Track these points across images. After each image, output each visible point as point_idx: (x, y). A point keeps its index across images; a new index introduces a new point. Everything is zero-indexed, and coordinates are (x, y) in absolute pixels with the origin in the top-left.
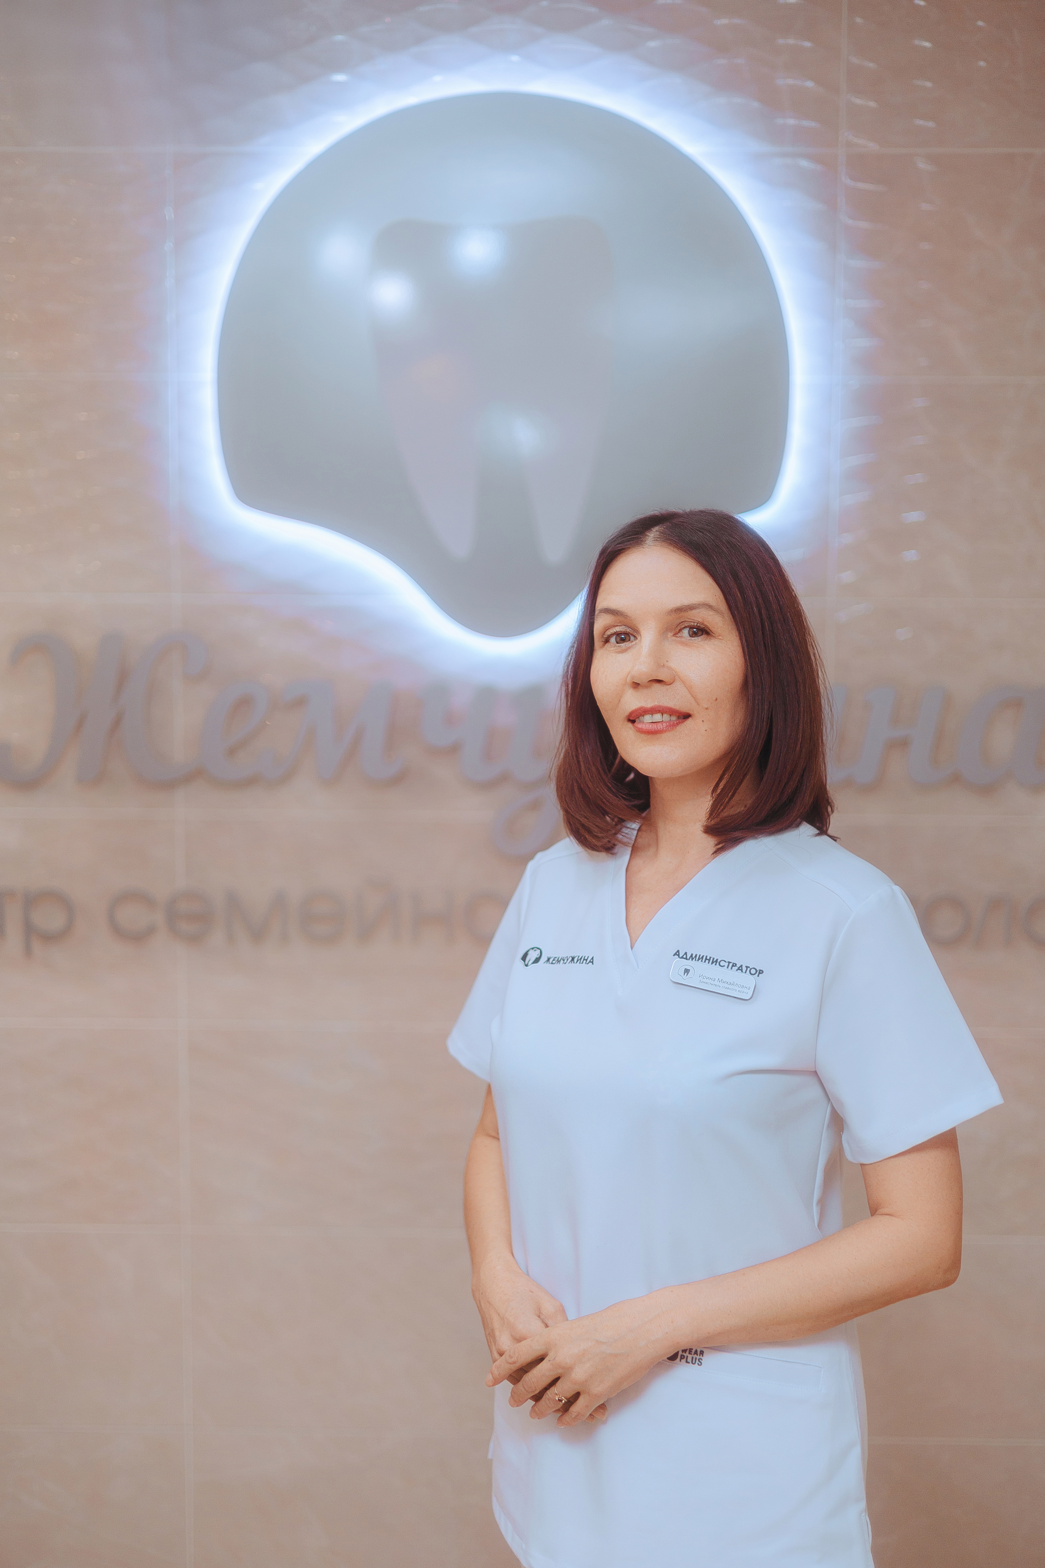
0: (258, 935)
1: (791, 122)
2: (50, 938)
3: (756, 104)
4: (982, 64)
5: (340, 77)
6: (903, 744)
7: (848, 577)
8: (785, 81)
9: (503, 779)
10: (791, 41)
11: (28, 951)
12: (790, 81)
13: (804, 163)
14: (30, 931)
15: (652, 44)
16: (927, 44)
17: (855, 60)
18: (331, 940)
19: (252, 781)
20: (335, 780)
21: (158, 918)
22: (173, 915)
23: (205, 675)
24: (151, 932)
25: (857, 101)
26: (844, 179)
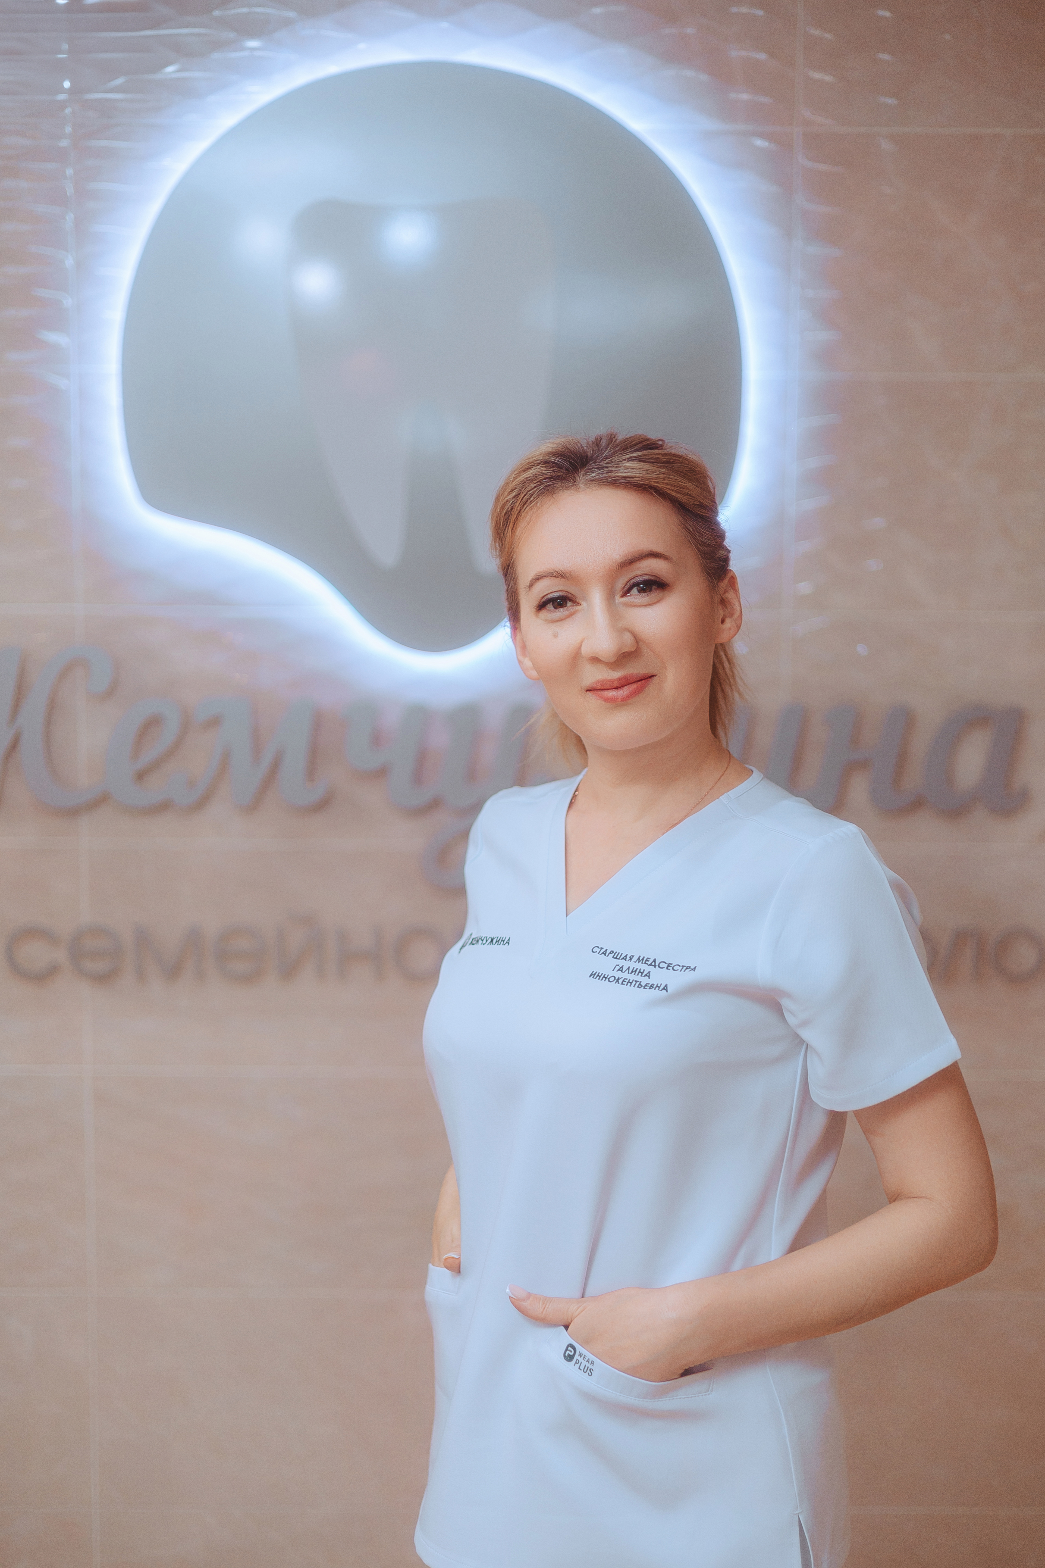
0: (172, 973)
1: (745, 96)
3: (704, 77)
4: (948, 36)
5: (253, 44)
6: (863, 767)
7: (804, 588)
8: (735, 53)
9: (434, 805)
10: (745, 10)
12: (744, 53)
13: (759, 143)
15: (596, 11)
16: (887, 14)
17: (815, 32)
18: (250, 979)
19: (163, 807)
20: (253, 807)
21: (61, 956)
22: (77, 953)
23: (111, 692)
24: (53, 970)
25: (814, 75)
26: (800, 159)
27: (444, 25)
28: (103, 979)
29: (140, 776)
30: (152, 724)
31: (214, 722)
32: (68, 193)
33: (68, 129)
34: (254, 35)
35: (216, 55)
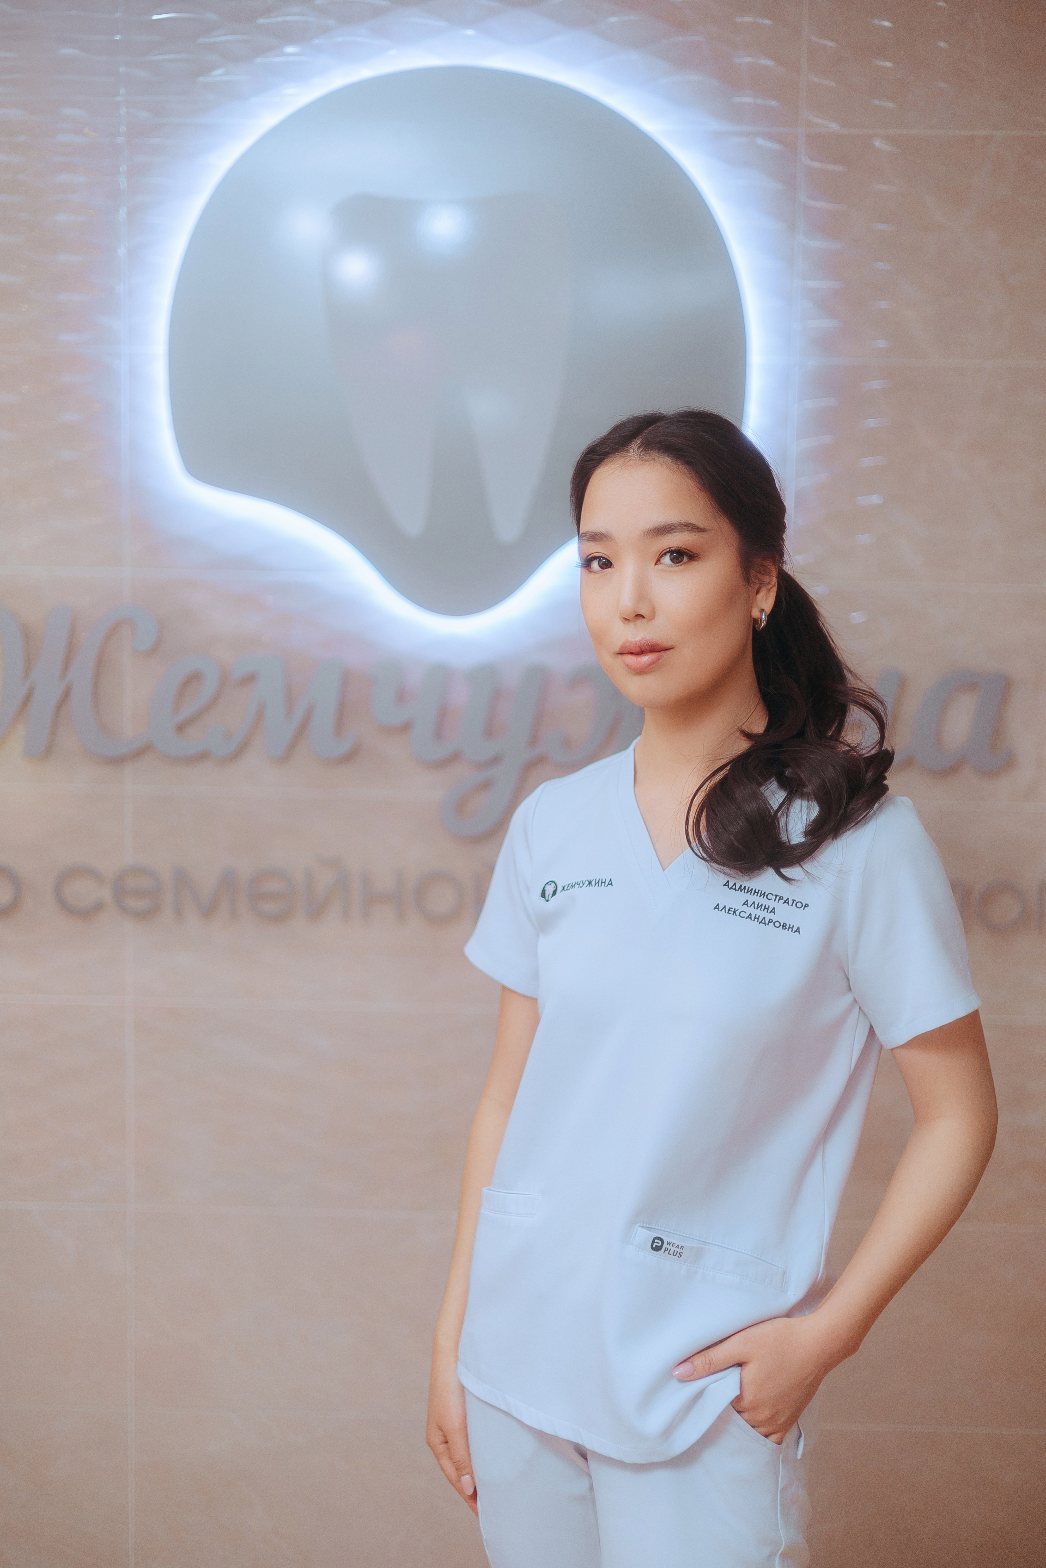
0: (208, 911)
1: (748, 100)
3: (714, 82)
4: (943, 44)
8: (743, 59)
9: (454, 758)
10: (748, 19)
12: (751, 60)
13: (763, 142)
15: (610, 20)
16: (887, 24)
17: (816, 39)
18: (280, 918)
19: (202, 757)
20: (286, 757)
21: (106, 894)
22: (120, 891)
23: (153, 651)
24: (98, 907)
25: (816, 80)
26: (803, 158)
27: (470, 32)
28: (145, 916)
29: (181, 728)
30: (193, 679)
31: (250, 679)
32: (121, 187)
33: (123, 129)
35: (259, 60)
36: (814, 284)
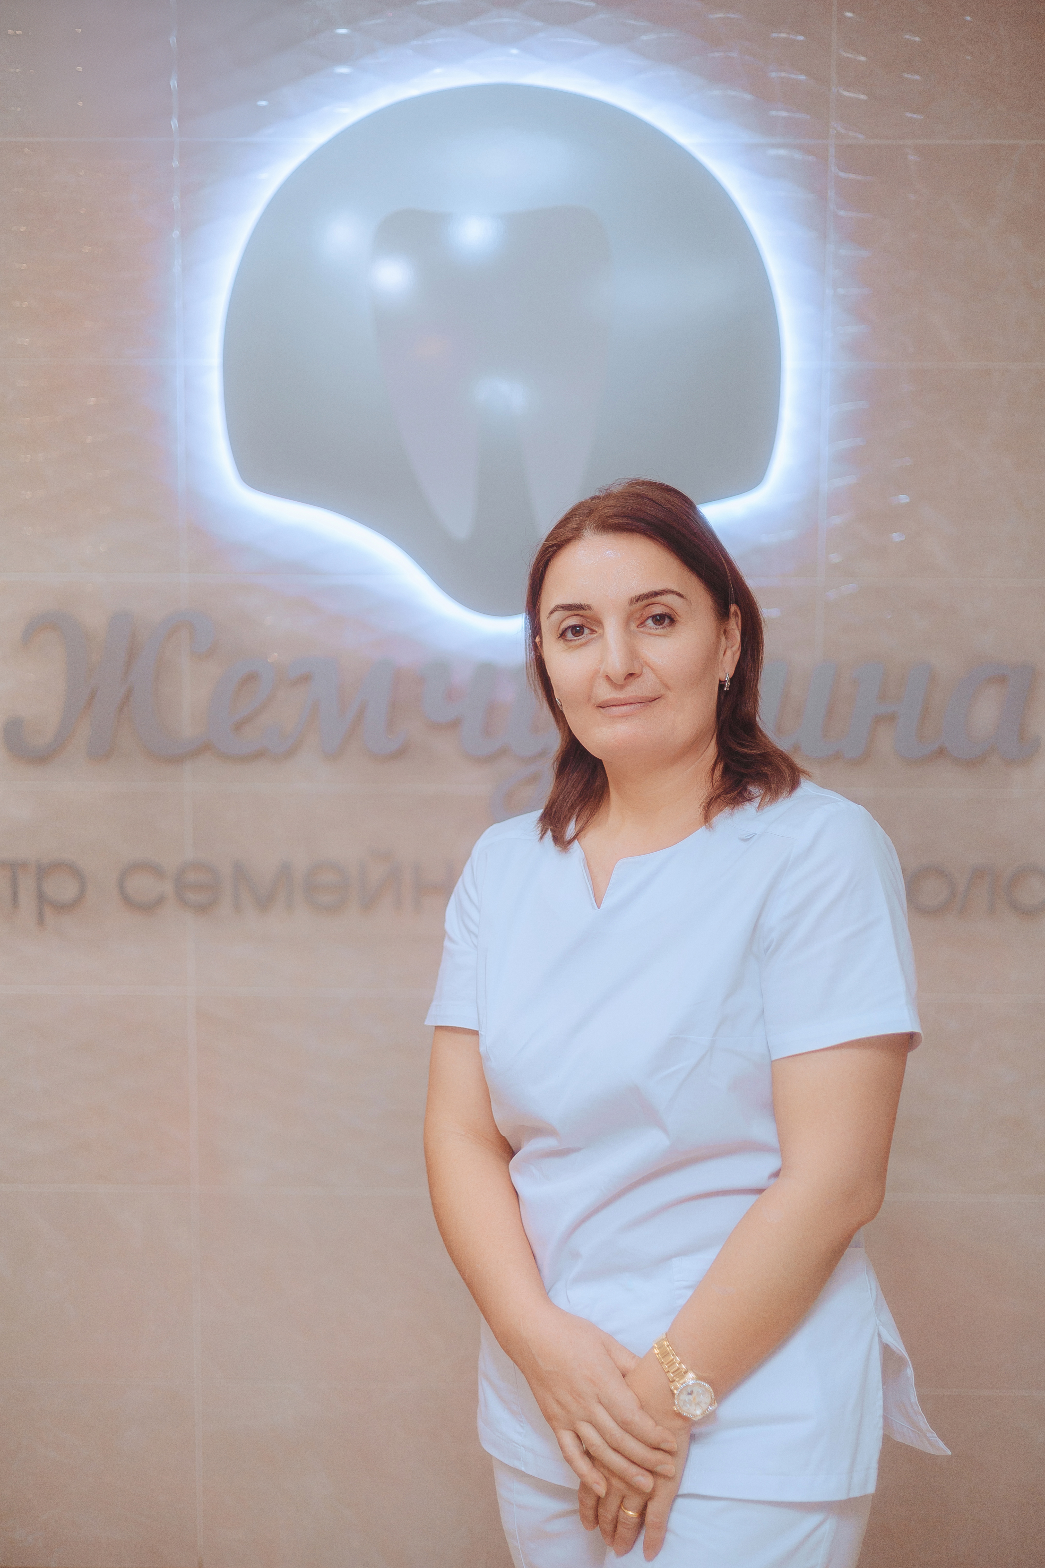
0: (264, 904)
1: (784, 114)
2: (62, 908)
3: (748, 96)
4: (969, 58)
5: (343, 70)
6: (891, 718)
7: (835, 558)
8: (775, 74)
9: (502, 752)
10: (783, 35)
11: (41, 920)
12: (783, 74)
14: (42, 899)
15: (645, 38)
16: (916, 39)
17: (846, 54)
18: (334, 909)
19: (258, 755)
20: (338, 753)
21: (167, 888)
22: (181, 885)
23: (211, 652)
24: (160, 901)
25: (847, 94)
26: (833, 168)
27: (514, 51)
28: (203, 909)
29: (238, 727)
30: (251, 678)
31: (305, 678)
32: (175, 207)
34: (342, 61)
36: (841, 291)
